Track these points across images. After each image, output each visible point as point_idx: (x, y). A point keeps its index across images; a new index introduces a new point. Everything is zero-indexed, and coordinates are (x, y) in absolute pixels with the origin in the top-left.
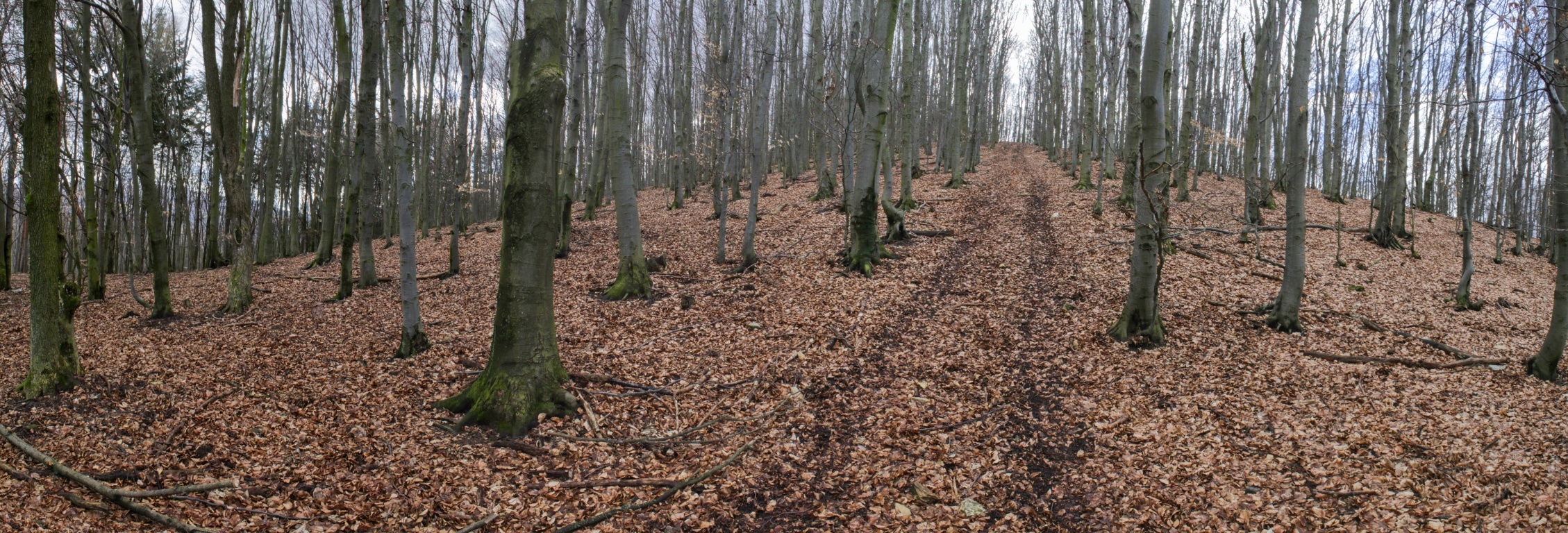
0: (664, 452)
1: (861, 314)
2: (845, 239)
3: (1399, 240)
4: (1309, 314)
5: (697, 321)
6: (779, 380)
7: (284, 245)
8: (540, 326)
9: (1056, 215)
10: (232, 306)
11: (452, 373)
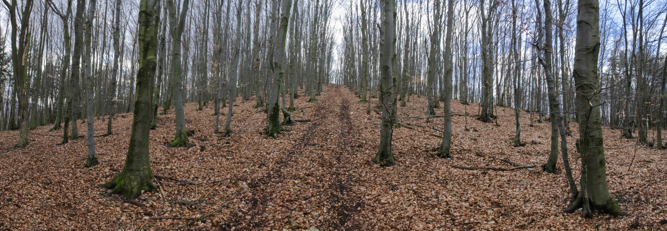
0: (191, 207)
1: (272, 154)
2: (267, 123)
3: (491, 119)
4: (454, 151)
5: (206, 156)
6: (238, 180)
7: (41, 120)
8: (143, 156)
9: (352, 113)
10: (20, 145)
11: (107, 174)
